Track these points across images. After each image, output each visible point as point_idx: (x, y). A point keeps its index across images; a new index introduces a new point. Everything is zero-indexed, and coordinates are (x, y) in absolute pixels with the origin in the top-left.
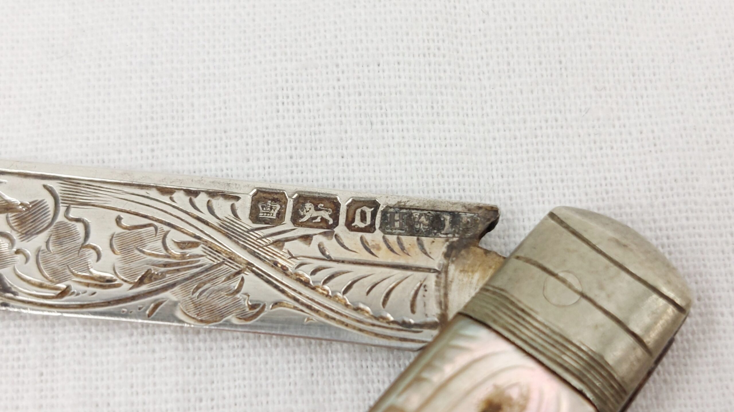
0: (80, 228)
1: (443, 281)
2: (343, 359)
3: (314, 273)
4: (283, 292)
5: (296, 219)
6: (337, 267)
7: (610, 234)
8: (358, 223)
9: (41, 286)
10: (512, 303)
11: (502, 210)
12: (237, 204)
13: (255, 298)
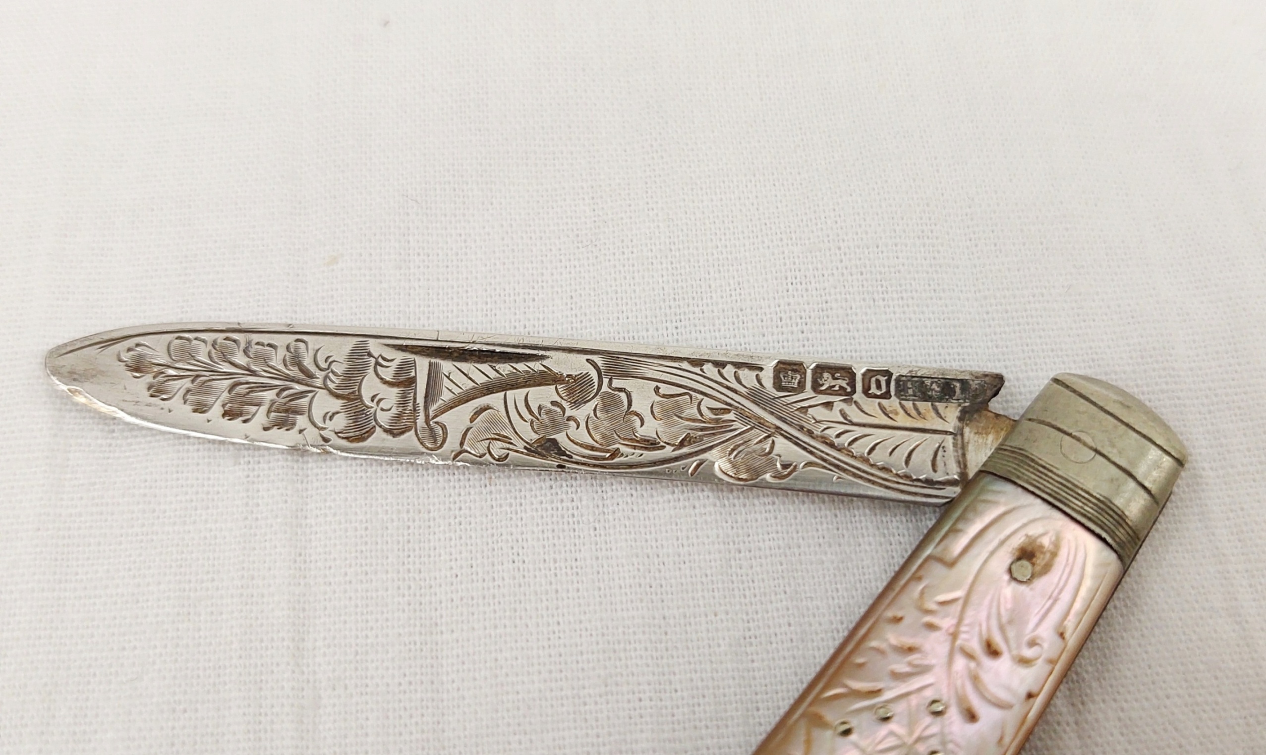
0: (623, 396)
1: (959, 442)
2: (865, 515)
3: (838, 436)
4: (811, 453)
5: (816, 387)
6: (859, 431)
7: (1115, 397)
8: (873, 390)
9: (592, 448)
10: (1033, 460)
11: (1006, 376)
12: (761, 374)
13: (786, 459)
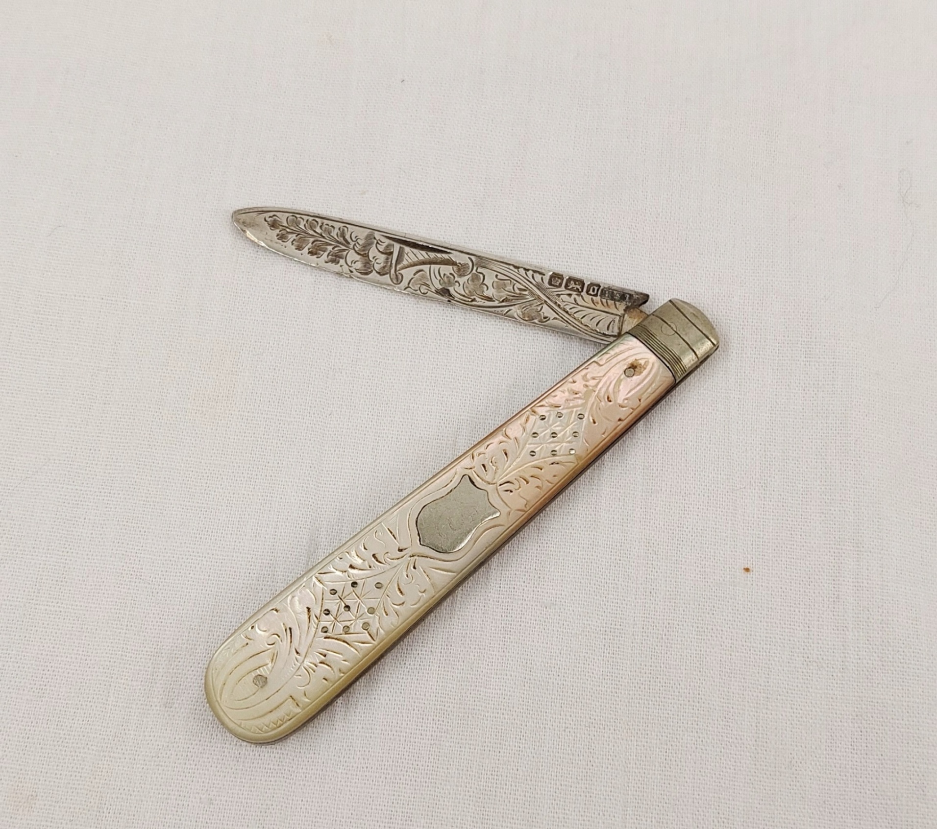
0: (481, 276)
1: (622, 320)
2: (576, 345)
3: (571, 309)
4: (557, 314)
5: (566, 287)
6: (580, 308)
7: (691, 310)
8: (591, 292)
9: (464, 296)
10: (648, 331)
11: (651, 297)
12: (544, 277)
13: (546, 315)
